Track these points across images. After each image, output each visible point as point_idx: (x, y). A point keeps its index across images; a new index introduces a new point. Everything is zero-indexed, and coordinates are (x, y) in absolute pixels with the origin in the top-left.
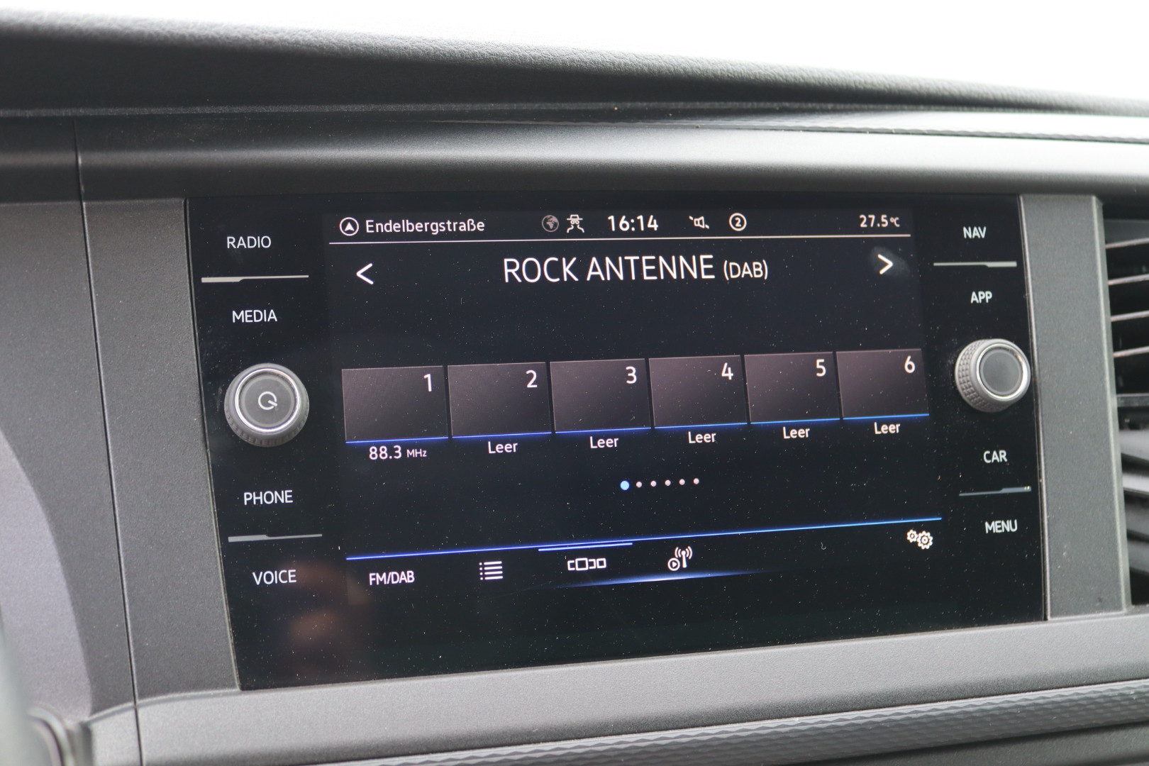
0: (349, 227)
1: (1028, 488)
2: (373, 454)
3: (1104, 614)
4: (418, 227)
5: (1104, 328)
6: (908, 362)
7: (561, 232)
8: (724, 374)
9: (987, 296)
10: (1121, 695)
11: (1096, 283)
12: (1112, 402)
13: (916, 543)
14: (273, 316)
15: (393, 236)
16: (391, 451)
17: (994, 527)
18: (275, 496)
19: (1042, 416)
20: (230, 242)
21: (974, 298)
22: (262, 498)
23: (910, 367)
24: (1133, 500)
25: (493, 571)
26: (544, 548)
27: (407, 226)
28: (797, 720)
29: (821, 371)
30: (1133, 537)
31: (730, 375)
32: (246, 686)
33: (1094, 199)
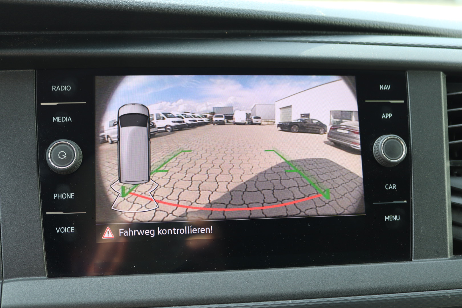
1: (405, 201)
3: (439, 259)
5: (444, 131)
9: (390, 115)
10: (444, 296)
11: (441, 110)
12: (447, 164)
14: (70, 119)
17: (389, 218)
18: (67, 195)
19: (413, 169)
20: (54, 88)
21: (383, 116)
22: (61, 196)
24: (455, 207)
32: (50, 276)
33: (442, 73)
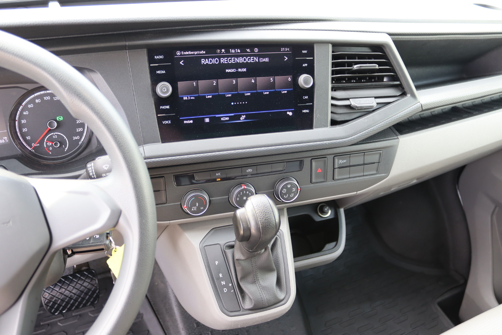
0: (178, 53)
1: (312, 104)
2: (184, 98)
3: (324, 128)
4: (192, 53)
5: (330, 72)
6: (289, 78)
7: (220, 53)
8: (252, 81)
9: (306, 65)
10: (325, 144)
11: (329, 62)
12: (330, 86)
13: (289, 114)
14: (164, 72)
15: (187, 55)
16: (188, 98)
17: (304, 111)
18: (166, 107)
19: (315, 90)
20: (155, 57)
21: (304, 65)
22: (164, 107)
23: (290, 79)
24: (332, 105)
25: (207, 120)
26: (217, 116)
27: (190, 53)
28: (263, 148)
29: (272, 80)
30: (332, 112)
31: (253, 82)
32: (162, 142)
33: (330, 44)
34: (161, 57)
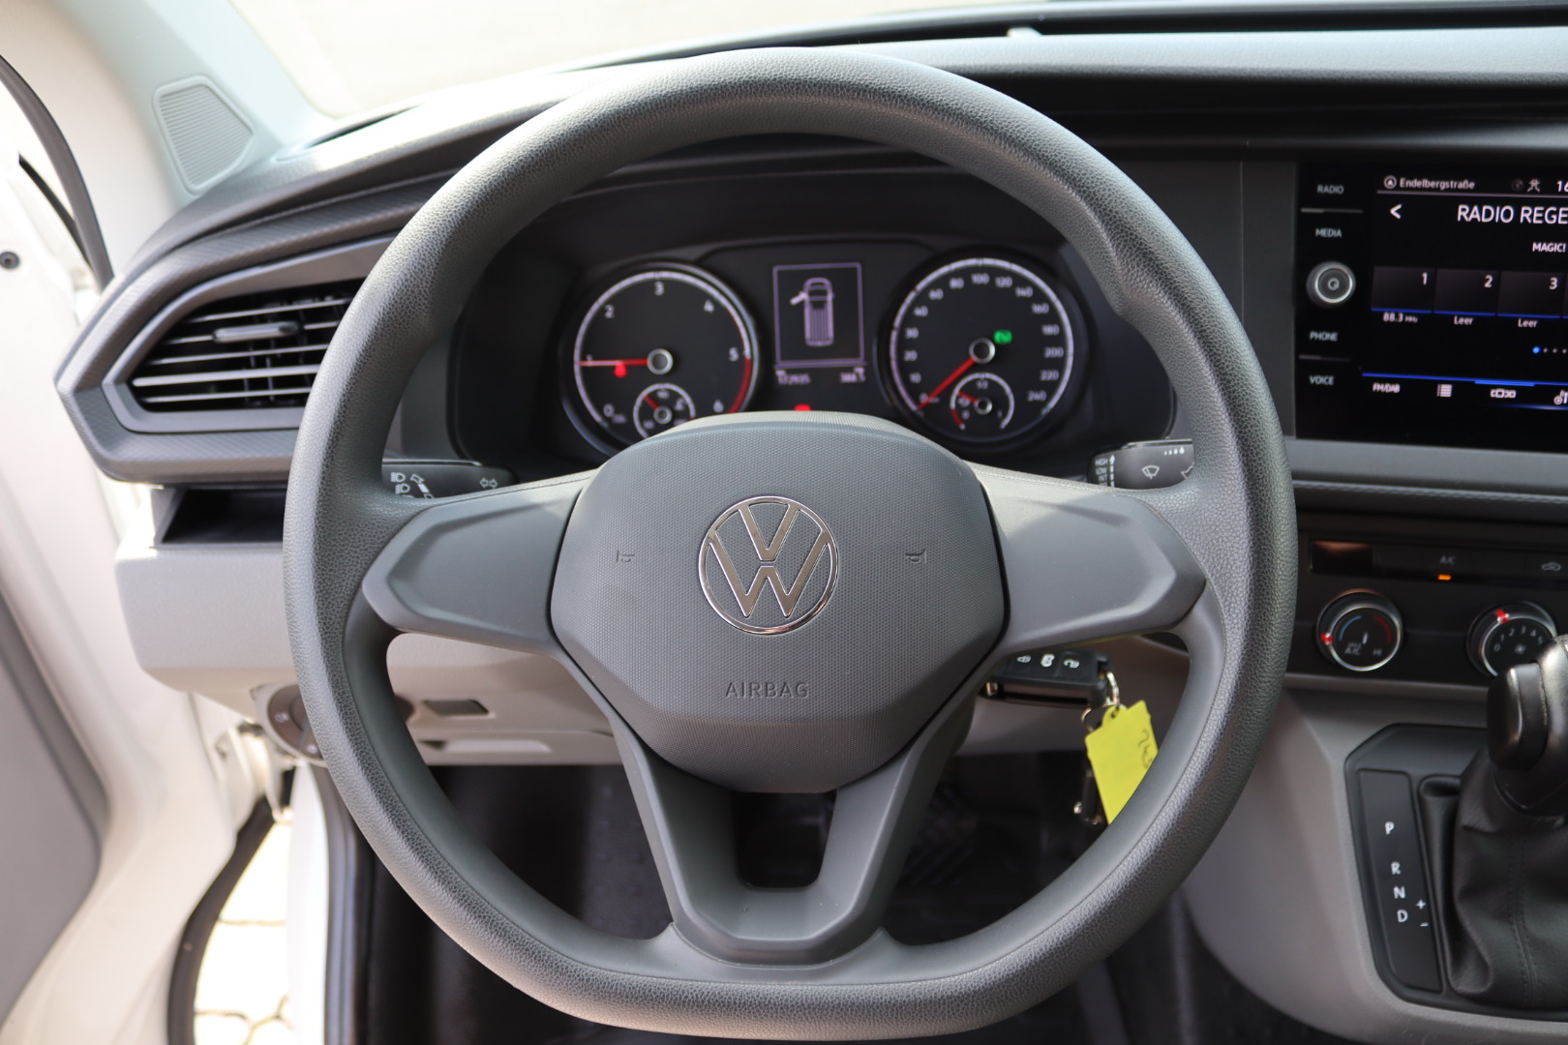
0: (1390, 183)
2: (1386, 317)
4: (1432, 184)
7: (1523, 191)
15: (1416, 189)
16: (1397, 316)
18: (1328, 336)
20: (1320, 189)
25: (1445, 391)
26: (1479, 382)
27: (1426, 183)
32: (1300, 437)
34: (1338, 189)
